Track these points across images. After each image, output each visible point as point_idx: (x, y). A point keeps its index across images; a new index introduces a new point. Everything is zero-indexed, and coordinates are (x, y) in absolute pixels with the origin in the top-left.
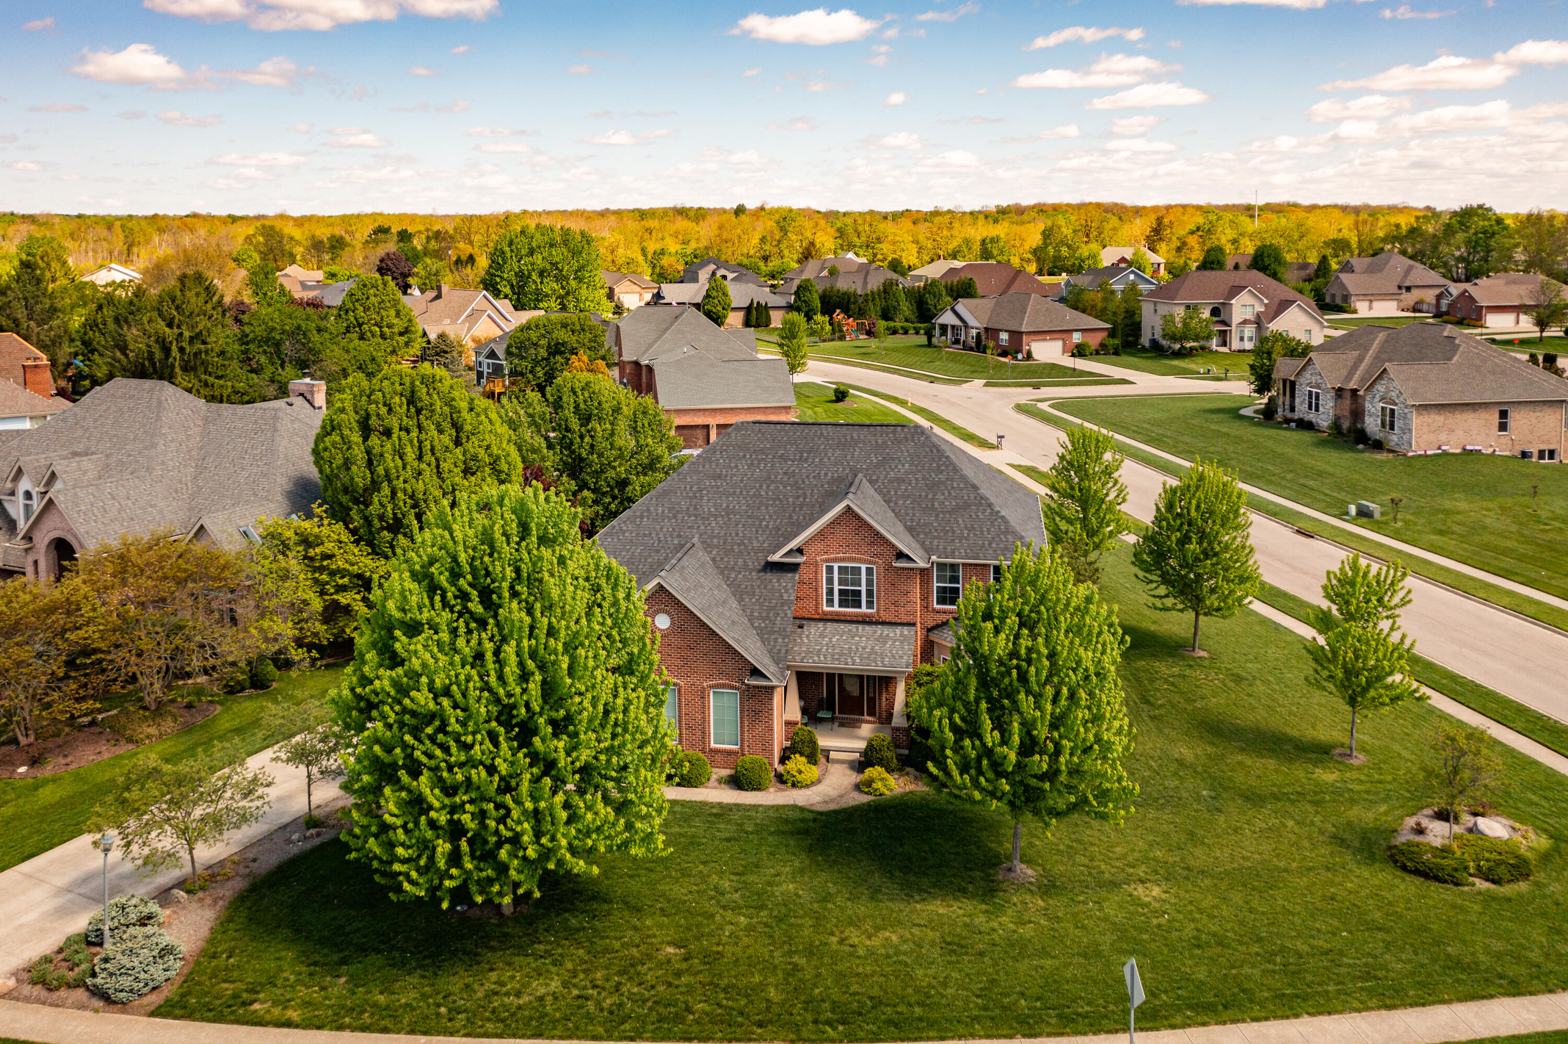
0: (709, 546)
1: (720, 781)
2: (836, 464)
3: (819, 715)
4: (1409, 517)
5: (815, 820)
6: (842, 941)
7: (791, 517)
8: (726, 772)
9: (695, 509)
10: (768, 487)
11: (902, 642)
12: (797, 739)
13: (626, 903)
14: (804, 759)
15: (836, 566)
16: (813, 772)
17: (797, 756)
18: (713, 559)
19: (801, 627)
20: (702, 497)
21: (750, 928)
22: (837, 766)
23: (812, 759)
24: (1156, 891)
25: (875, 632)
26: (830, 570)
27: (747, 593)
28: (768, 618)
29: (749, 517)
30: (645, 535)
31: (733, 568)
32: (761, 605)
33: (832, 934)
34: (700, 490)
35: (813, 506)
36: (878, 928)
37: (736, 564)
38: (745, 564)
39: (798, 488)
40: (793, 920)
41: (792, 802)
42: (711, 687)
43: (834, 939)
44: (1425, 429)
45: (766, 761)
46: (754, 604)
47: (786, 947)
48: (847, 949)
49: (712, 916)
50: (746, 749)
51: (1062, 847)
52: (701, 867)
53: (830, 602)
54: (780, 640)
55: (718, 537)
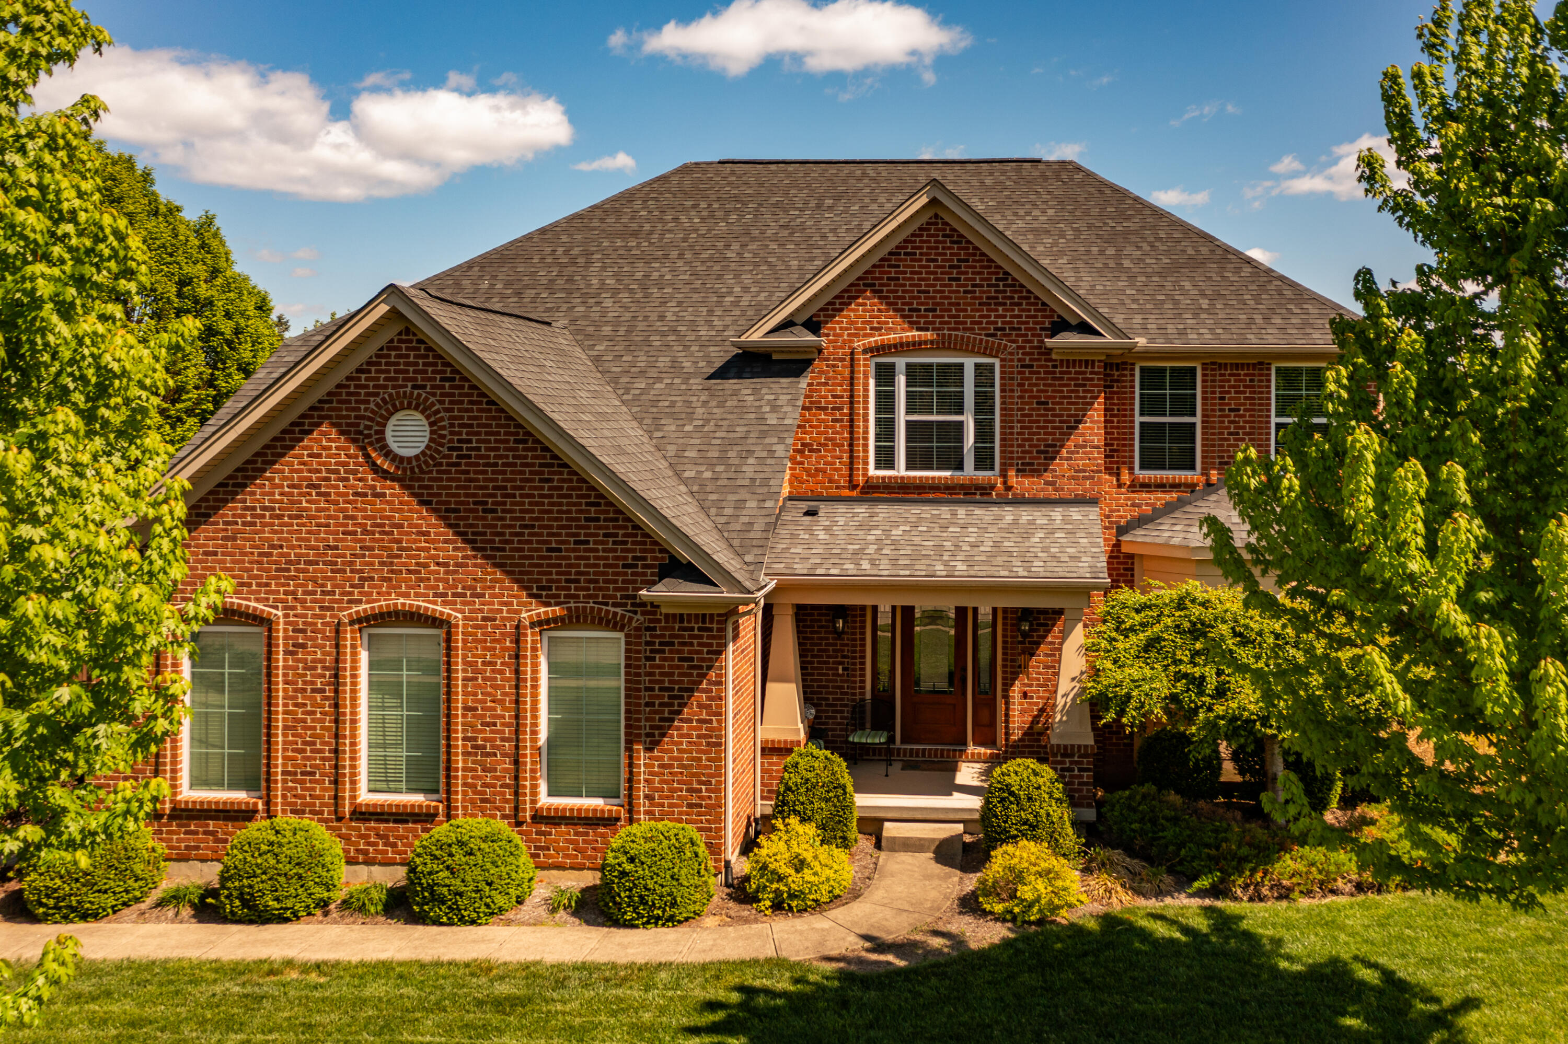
0: (589, 336)
1: (555, 904)
3: (855, 738)
8: (577, 880)
11: (1070, 533)
12: (794, 779)
14: (812, 834)
15: (901, 364)
17: (793, 821)
18: (597, 360)
19: (811, 513)
20: (589, 263)
22: (906, 859)
23: (836, 835)
25: (1000, 517)
26: (885, 375)
27: (671, 416)
28: (723, 460)
31: (642, 373)
32: (707, 437)
37: (651, 365)
38: (675, 365)
41: (770, 952)
42: (541, 625)
45: (696, 836)
50: (642, 804)
53: (886, 458)
54: (752, 504)
55: (615, 323)
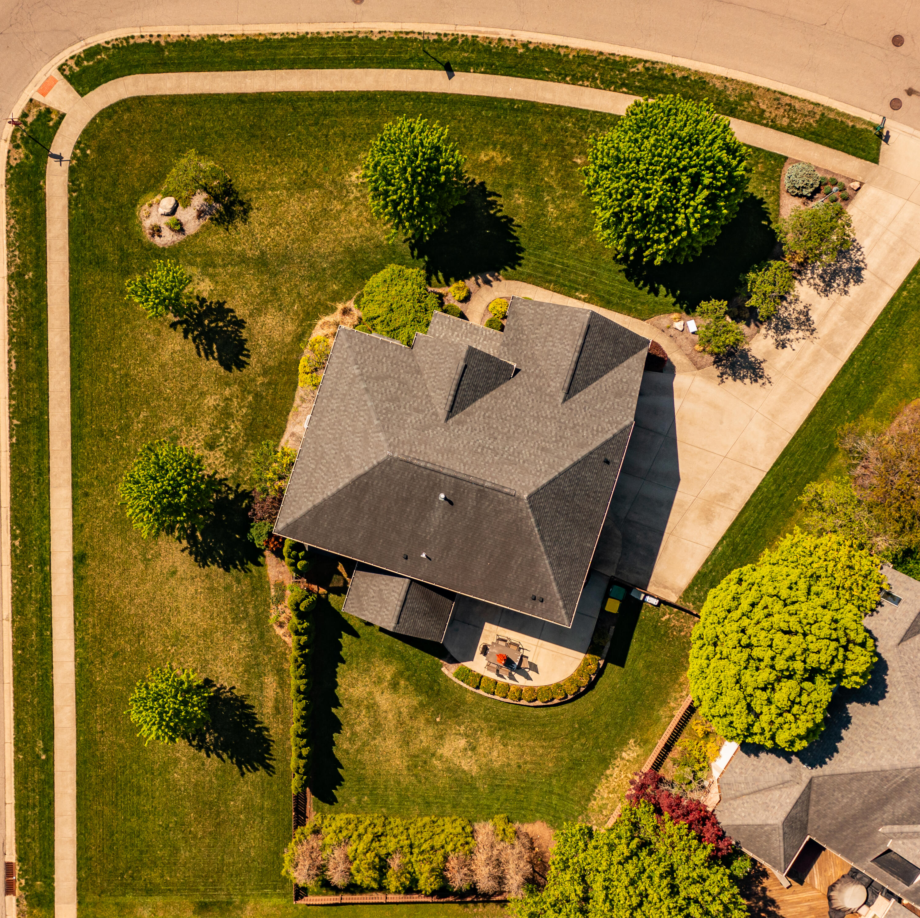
7: (496, 403)
9: (560, 427)
10: (509, 431)
34: (556, 441)
35: (479, 407)
37: (535, 380)
39: (488, 424)
55: (545, 401)
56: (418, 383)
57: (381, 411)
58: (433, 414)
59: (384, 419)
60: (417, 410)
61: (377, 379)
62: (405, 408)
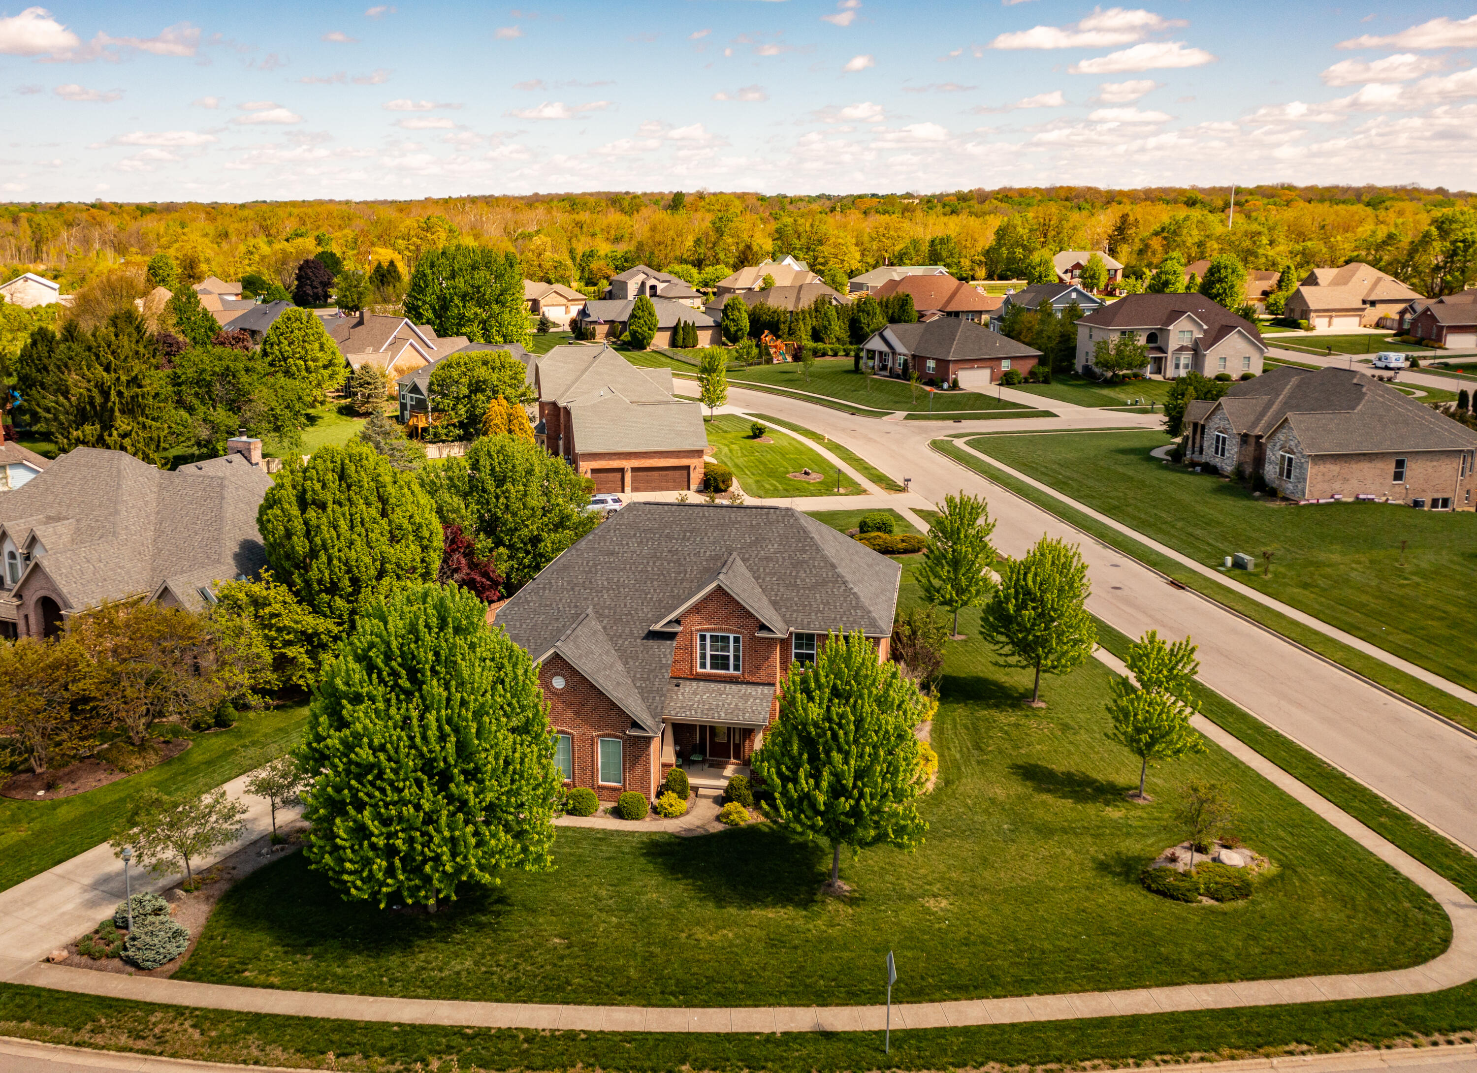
0: (601, 615)
1: (605, 812)
2: (714, 543)
3: (692, 758)
4: (1282, 570)
5: (679, 844)
6: (689, 937)
7: (672, 591)
8: (610, 805)
9: (591, 582)
10: (654, 563)
11: (761, 700)
12: (671, 779)
13: (524, 906)
14: (675, 795)
15: (708, 635)
16: (684, 805)
17: (670, 792)
18: (604, 628)
19: (678, 685)
20: (596, 571)
21: (619, 926)
22: (704, 801)
23: (683, 795)
24: (944, 903)
25: (740, 690)
26: (703, 638)
27: (631, 657)
28: (648, 679)
29: (636, 590)
30: (546, 605)
31: (621, 635)
32: (643, 668)
33: (683, 931)
34: (596, 565)
35: (692, 581)
36: (718, 928)
37: (623, 632)
38: (631, 633)
39: (680, 565)
40: (653, 921)
41: (662, 829)
42: (599, 736)
43: (684, 935)
44: (1320, 478)
45: (644, 796)
46: (637, 667)
47: (646, 940)
48: (694, 942)
49: (591, 916)
50: (628, 786)
51: (876, 869)
52: (585, 880)
53: (703, 665)
54: (658, 697)
55: (610, 608)
56: (773, 590)
57: (811, 547)
58: (748, 559)
59: (805, 540)
60: (768, 559)
61: (825, 583)
62: (783, 558)
